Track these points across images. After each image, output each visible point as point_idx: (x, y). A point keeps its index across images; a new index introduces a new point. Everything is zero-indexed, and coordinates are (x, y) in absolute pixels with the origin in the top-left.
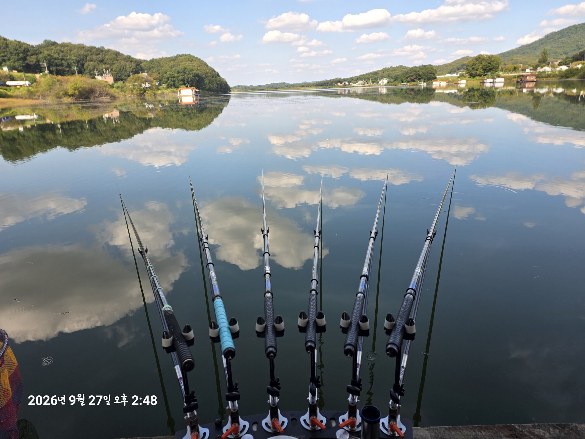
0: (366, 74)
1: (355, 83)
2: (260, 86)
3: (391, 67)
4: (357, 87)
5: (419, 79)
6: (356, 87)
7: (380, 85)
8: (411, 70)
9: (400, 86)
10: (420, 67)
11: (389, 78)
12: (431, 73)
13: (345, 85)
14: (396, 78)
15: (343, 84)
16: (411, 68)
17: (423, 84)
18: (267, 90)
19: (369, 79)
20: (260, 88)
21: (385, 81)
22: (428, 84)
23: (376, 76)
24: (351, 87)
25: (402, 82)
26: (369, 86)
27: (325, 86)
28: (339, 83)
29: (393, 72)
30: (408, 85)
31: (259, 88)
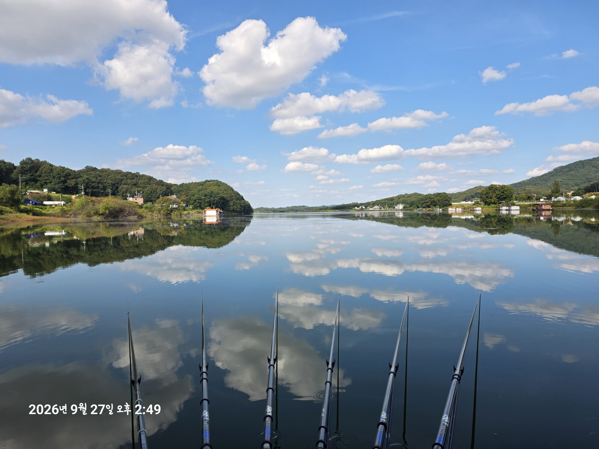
0: (382, 200)
1: (372, 208)
2: (281, 208)
3: (406, 194)
4: (374, 211)
5: (435, 205)
6: (373, 211)
7: (397, 210)
8: (425, 197)
9: (416, 211)
10: (434, 194)
11: (405, 204)
12: (446, 200)
14: (412, 204)
15: (360, 208)
16: (426, 195)
17: (439, 210)
18: (287, 212)
19: (385, 204)
20: (281, 211)
21: (401, 207)
22: (443, 210)
23: (392, 202)
24: (368, 211)
25: (418, 207)
26: (386, 210)
27: (343, 210)
28: (356, 207)
29: (409, 199)
30: (424, 211)
31: (280, 210)
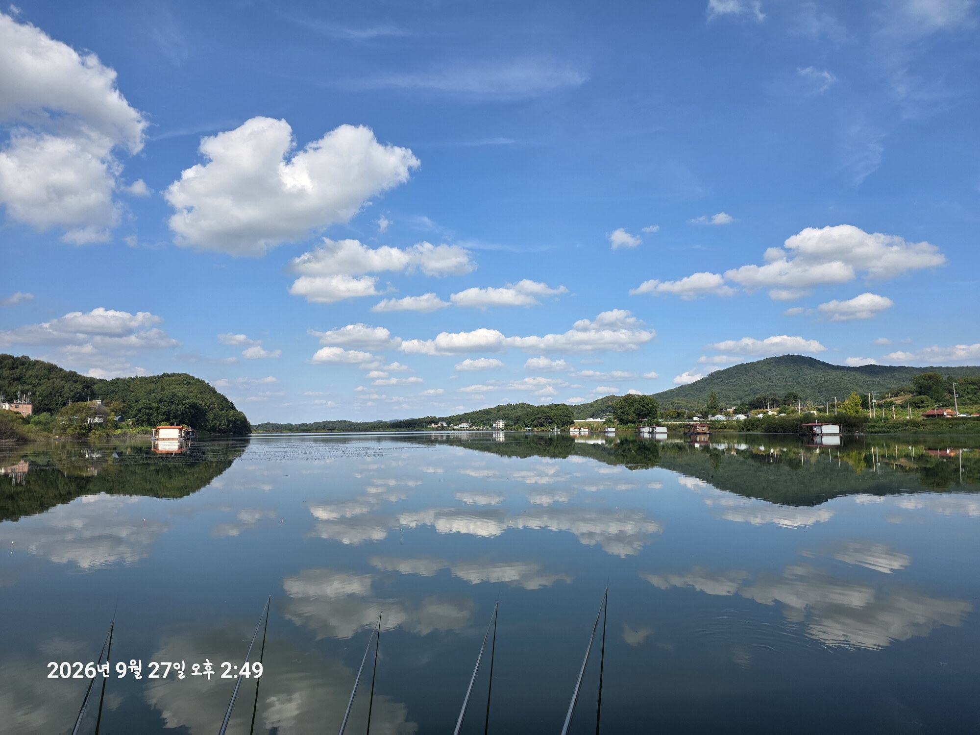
0: (473, 413)
1: (457, 425)
2: (303, 425)
3: (509, 405)
4: (461, 430)
5: (550, 423)
6: (459, 430)
7: (495, 429)
8: (537, 410)
9: (523, 431)
10: (549, 406)
11: (507, 420)
12: (566, 416)
13: (442, 426)
14: (517, 421)
15: (439, 425)
16: (537, 407)
17: (556, 431)
18: (315, 431)
19: (478, 419)
20: (305, 428)
21: (501, 424)
22: (562, 431)
23: (488, 417)
24: (451, 430)
25: (526, 426)
26: (479, 430)
27: (411, 428)
28: (433, 424)
29: (512, 412)
30: (535, 432)
31: (303, 428)
